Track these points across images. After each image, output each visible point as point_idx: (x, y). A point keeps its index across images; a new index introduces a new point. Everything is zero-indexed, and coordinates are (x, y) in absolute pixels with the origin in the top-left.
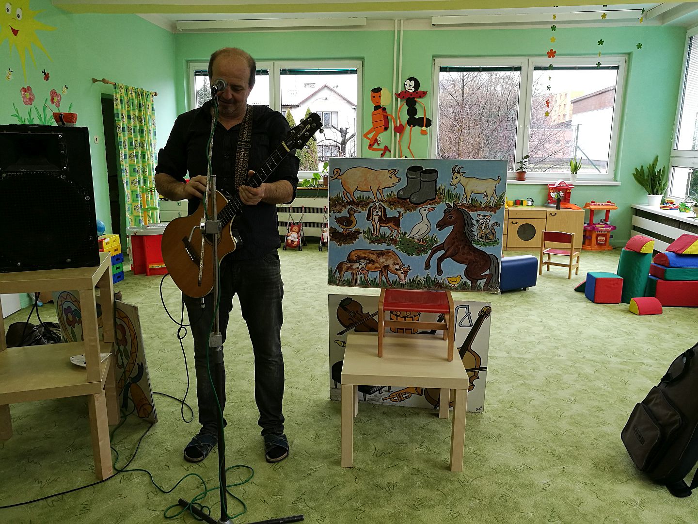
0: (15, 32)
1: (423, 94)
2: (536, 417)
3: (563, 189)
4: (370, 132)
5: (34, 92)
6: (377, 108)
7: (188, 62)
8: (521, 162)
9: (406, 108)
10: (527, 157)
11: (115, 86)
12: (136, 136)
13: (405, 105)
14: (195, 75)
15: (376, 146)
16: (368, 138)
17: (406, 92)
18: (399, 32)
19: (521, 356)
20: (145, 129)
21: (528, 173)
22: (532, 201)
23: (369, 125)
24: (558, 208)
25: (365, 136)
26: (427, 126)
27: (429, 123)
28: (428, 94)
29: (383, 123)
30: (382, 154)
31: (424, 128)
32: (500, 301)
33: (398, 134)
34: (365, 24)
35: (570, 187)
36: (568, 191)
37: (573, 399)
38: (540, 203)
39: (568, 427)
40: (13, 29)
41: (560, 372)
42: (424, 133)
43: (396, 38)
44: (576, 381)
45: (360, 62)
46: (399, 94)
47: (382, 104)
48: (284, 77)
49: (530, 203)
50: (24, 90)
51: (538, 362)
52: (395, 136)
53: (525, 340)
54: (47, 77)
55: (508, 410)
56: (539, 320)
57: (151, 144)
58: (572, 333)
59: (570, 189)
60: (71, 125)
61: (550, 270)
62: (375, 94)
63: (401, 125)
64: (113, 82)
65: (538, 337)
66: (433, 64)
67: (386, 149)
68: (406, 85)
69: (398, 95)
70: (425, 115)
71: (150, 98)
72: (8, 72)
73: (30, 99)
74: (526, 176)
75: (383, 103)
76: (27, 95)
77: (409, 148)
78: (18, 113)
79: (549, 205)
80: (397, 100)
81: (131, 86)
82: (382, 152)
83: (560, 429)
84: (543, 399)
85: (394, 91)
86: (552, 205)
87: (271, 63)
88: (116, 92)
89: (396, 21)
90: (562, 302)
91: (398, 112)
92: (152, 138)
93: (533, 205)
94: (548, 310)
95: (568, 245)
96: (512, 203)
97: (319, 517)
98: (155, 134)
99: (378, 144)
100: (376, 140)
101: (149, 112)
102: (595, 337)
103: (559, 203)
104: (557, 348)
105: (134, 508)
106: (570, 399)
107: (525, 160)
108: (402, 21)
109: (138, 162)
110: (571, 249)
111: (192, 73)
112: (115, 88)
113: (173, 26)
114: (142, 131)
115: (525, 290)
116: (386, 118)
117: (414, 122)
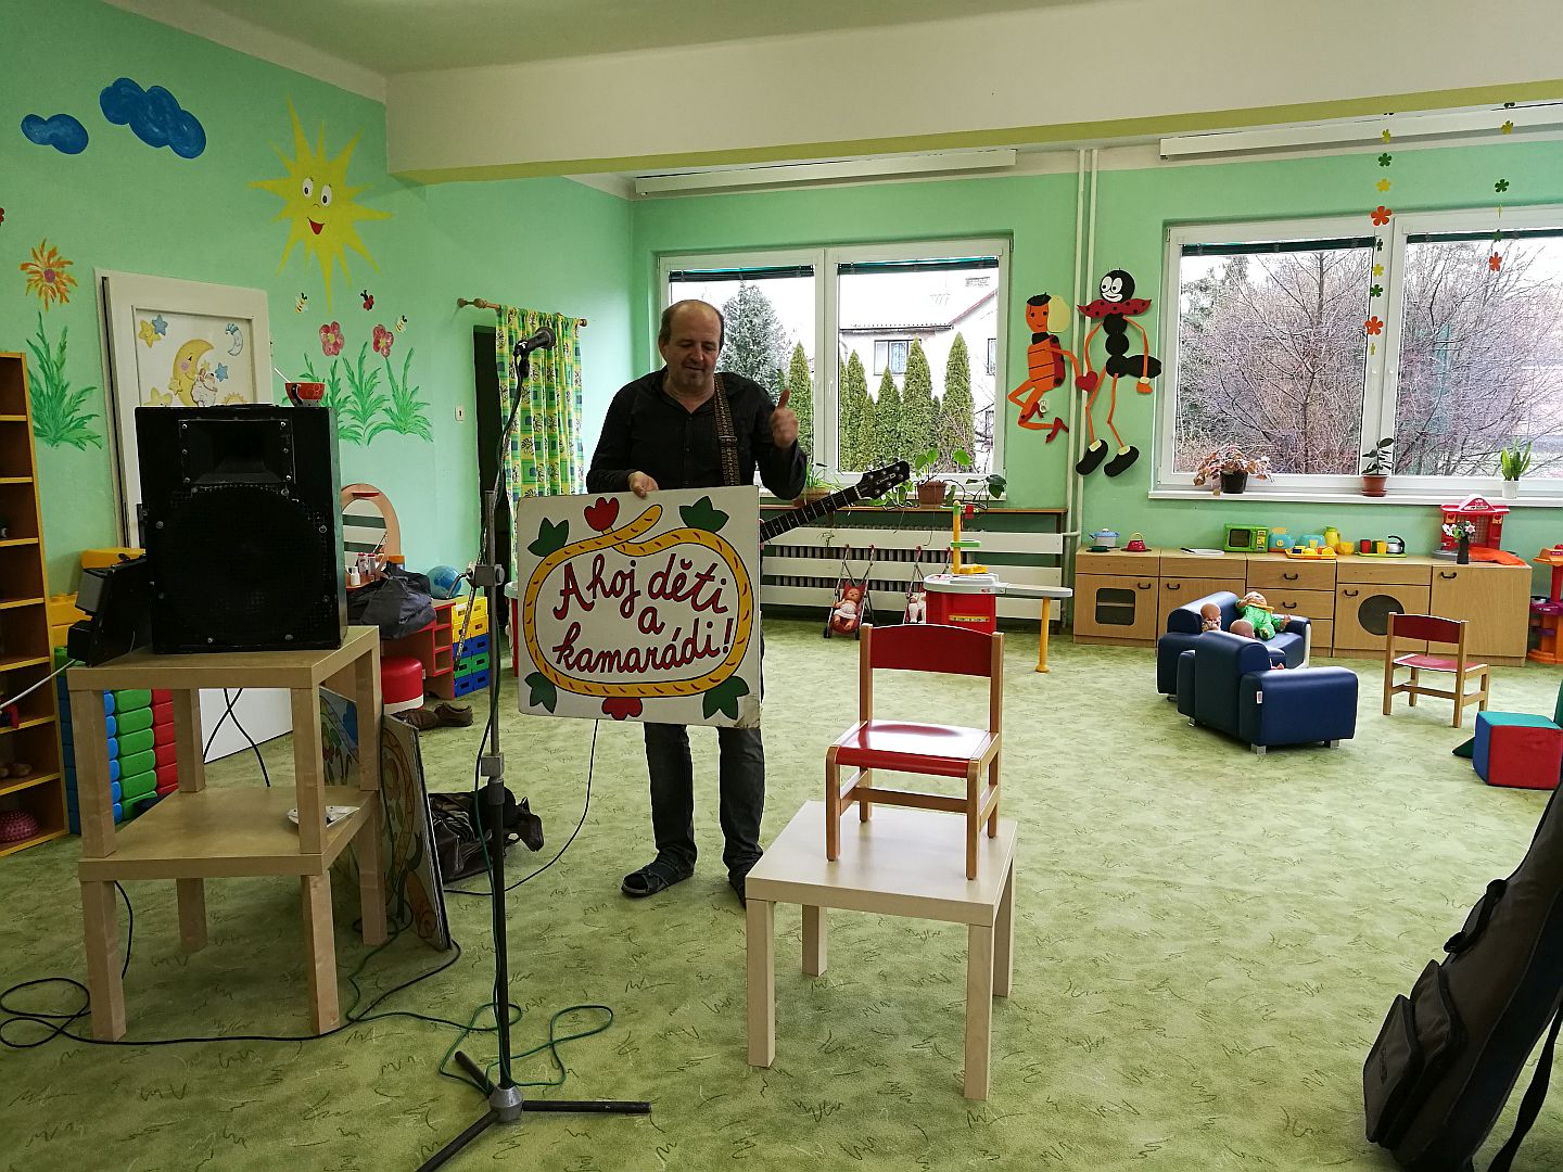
0: (317, 228)
1: (1143, 307)
2: (1206, 1013)
3: (1481, 515)
4: (1020, 391)
5: (342, 332)
6: (1038, 338)
7: (658, 255)
8: (1373, 454)
9: (1103, 336)
10: (1387, 442)
11: (500, 311)
12: (537, 406)
13: (1102, 329)
14: (671, 281)
15: (1035, 419)
16: (1019, 403)
17: (1102, 303)
18: (1089, 175)
19: (1238, 887)
20: (558, 390)
21: (1392, 481)
22: (1402, 544)
23: (1021, 375)
24: (1462, 560)
25: (1013, 397)
26: (1151, 375)
27: (1155, 368)
28: (1155, 303)
29: (1051, 370)
30: (1049, 436)
31: (1144, 380)
32: (1254, 768)
33: (1084, 392)
34: (1012, 162)
35: (1497, 510)
36: (1495, 521)
37: (1314, 985)
38: (1423, 550)
39: (1267, 1041)
40: (312, 223)
41: (1313, 928)
42: (1144, 390)
43: (1081, 189)
44: (1341, 950)
45: (1004, 243)
46: (1088, 308)
47: (1051, 329)
48: (844, 277)
49: (1395, 548)
50: (326, 329)
51: (1272, 902)
52: (1079, 396)
53: (1268, 855)
54: (369, 303)
55: (1149, 993)
56: (1327, 813)
57: (570, 421)
58: (1392, 847)
59: (1499, 516)
60: (313, 403)
61: (1418, 704)
62: (1035, 309)
63: (1092, 374)
64: (497, 303)
65: (1300, 849)
66: (1165, 238)
67: (1059, 425)
68: (1104, 287)
69: (1086, 310)
70: (1147, 350)
71: (571, 331)
72: (299, 299)
73: (336, 345)
74: (1386, 485)
75: (1053, 326)
76: (332, 337)
77: (1109, 422)
78: (312, 371)
79: (1444, 553)
80: (1082, 319)
81: (531, 309)
82: (1050, 431)
83: (1247, 1043)
84: (1243, 979)
85: (1077, 302)
86: (1450, 554)
87: (821, 251)
88: (500, 323)
89: (1082, 152)
90: (1407, 777)
91: (1085, 346)
92: (572, 409)
93: (1403, 552)
94: (1359, 794)
95: (1452, 648)
96: (1349, 546)
97: (664, 1146)
98: (579, 400)
99: (1041, 415)
100: (1036, 407)
101: (569, 358)
102: (1446, 860)
103: (1463, 549)
104: (1336, 876)
105: (353, 1087)
106: (1307, 986)
107: (1385, 449)
108: (1095, 152)
109: (540, 457)
110: (1460, 656)
111: (665, 276)
112: (500, 316)
113: (631, 188)
114: (551, 396)
115: (1327, 745)
116: (1059, 360)
117: (1121, 365)
